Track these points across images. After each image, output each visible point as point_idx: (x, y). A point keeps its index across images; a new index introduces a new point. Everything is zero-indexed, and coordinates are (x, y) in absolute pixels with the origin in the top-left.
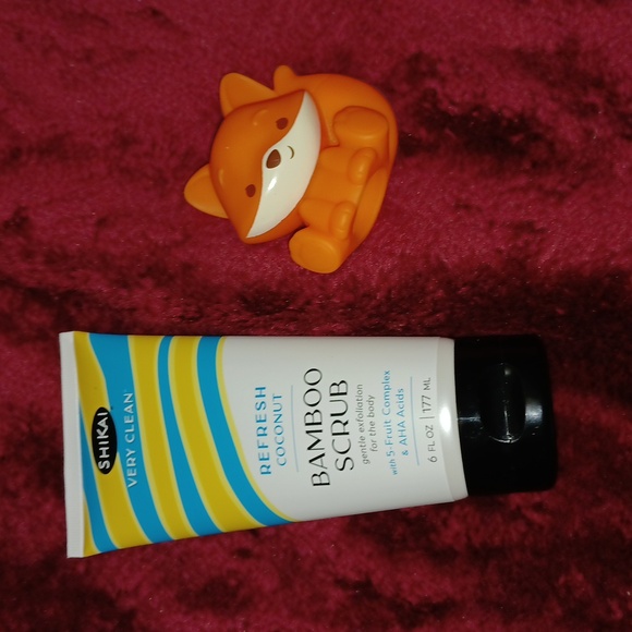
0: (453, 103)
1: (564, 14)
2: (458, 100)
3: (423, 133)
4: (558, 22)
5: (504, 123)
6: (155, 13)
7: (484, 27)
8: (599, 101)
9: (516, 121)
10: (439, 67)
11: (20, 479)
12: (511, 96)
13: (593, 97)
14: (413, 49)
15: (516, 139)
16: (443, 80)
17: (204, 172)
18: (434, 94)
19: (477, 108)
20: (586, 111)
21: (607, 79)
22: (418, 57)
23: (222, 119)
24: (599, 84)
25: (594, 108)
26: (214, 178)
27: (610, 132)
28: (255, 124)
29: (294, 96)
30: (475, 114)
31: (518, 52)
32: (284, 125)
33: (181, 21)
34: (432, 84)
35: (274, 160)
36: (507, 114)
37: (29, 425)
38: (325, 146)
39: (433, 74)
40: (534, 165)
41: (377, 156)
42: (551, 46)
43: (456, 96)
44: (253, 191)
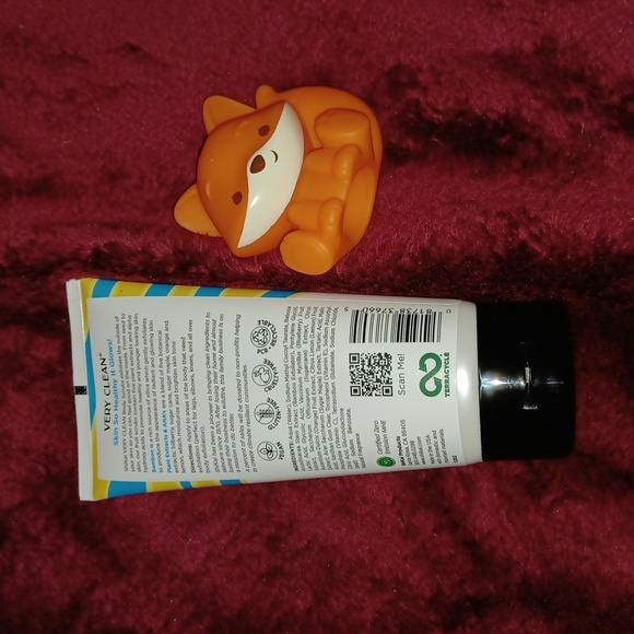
0: (436, 111)
1: (539, 14)
2: (440, 108)
3: (410, 143)
4: (534, 23)
5: (490, 126)
6: (134, 49)
7: (460, 35)
8: (582, 96)
9: (501, 122)
10: (421, 77)
11: (40, 524)
12: (494, 99)
13: (576, 92)
14: (391, 62)
15: (503, 141)
16: (425, 90)
17: (193, 191)
18: (417, 104)
19: (461, 114)
20: (571, 106)
21: (588, 73)
22: (398, 68)
23: (205, 137)
24: (579, 78)
25: (578, 102)
26: (202, 195)
27: (596, 124)
28: (238, 134)
29: (275, 108)
30: (460, 120)
31: (496, 54)
32: (266, 132)
33: (159, 54)
34: (414, 94)
35: (259, 165)
36: (492, 116)
37: (46, 467)
38: (309, 150)
39: (414, 84)
40: (525, 164)
41: (360, 151)
42: (528, 46)
43: (439, 103)
44: (240, 198)
